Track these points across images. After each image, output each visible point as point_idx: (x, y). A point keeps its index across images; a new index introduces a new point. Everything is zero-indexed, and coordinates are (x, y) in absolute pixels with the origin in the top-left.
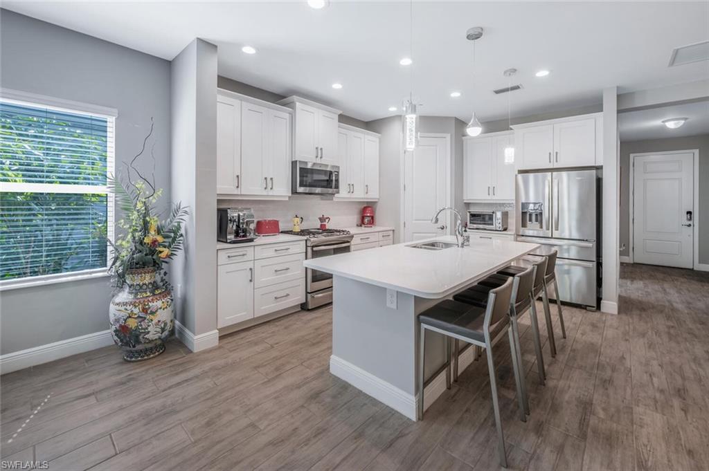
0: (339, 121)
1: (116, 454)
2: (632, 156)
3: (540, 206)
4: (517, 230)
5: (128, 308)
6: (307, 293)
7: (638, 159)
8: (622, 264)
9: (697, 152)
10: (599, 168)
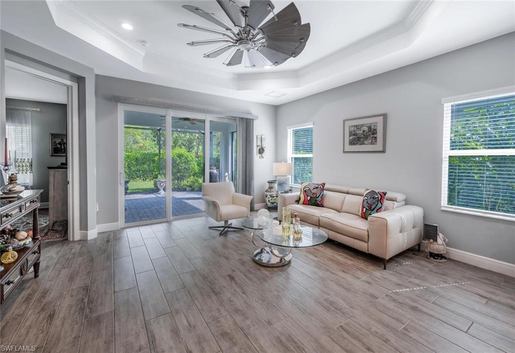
1: (466, 332)
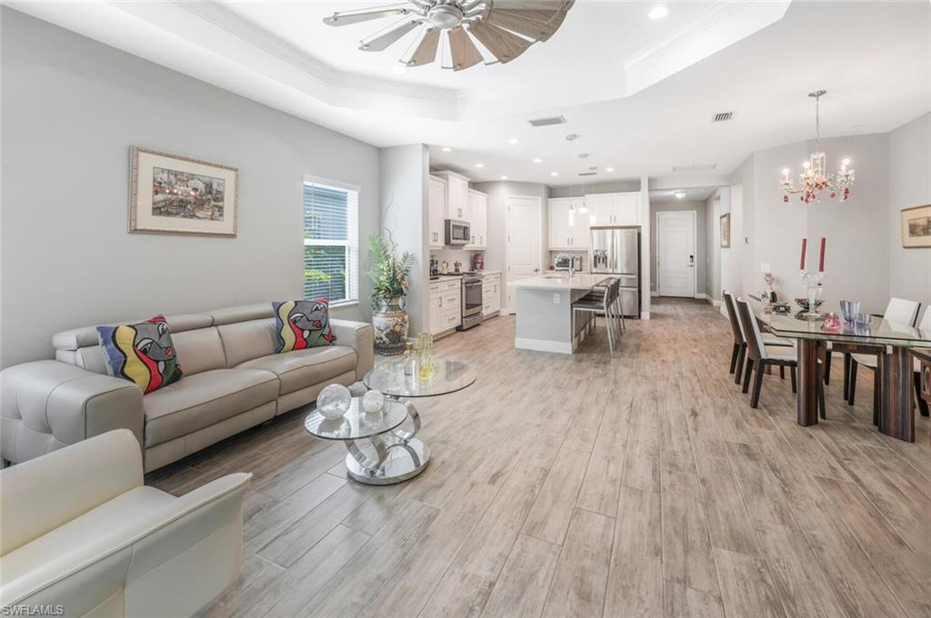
0: (469, 187)
2: (657, 213)
3: (604, 252)
4: (591, 269)
5: (396, 319)
6: (462, 317)
7: (662, 216)
8: (652, 297)
9: (695, 212)
10: (639, 227)
